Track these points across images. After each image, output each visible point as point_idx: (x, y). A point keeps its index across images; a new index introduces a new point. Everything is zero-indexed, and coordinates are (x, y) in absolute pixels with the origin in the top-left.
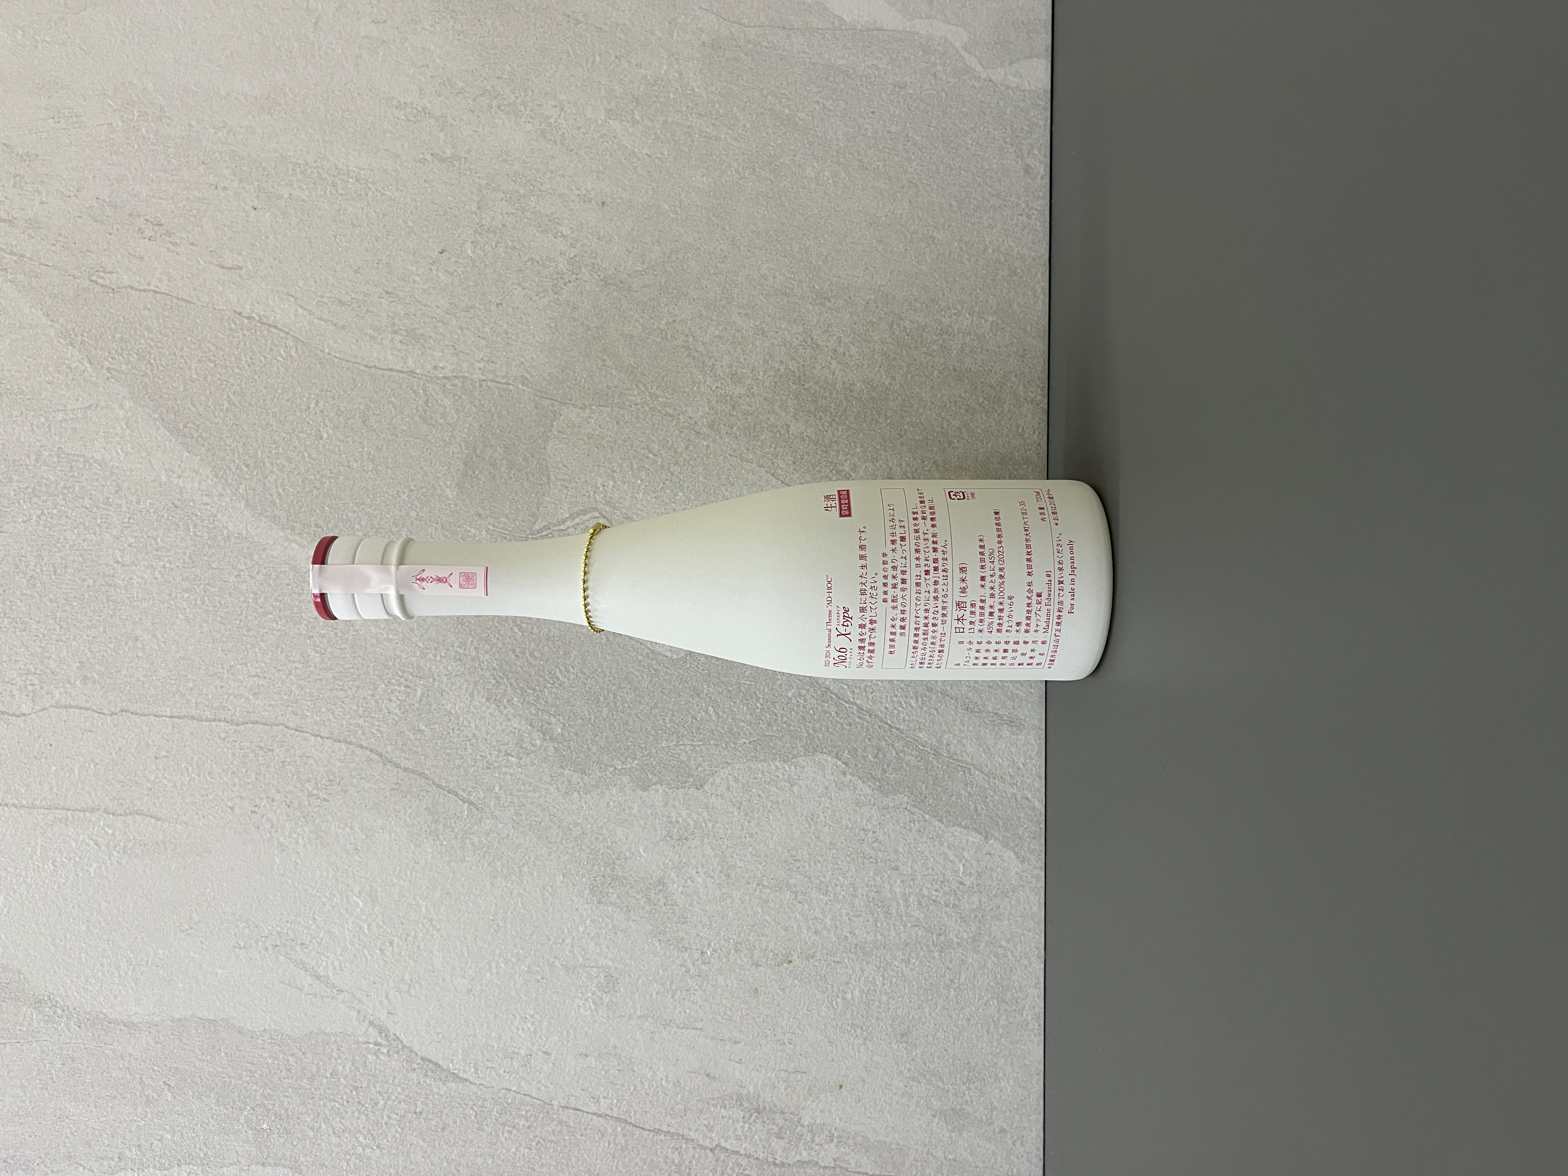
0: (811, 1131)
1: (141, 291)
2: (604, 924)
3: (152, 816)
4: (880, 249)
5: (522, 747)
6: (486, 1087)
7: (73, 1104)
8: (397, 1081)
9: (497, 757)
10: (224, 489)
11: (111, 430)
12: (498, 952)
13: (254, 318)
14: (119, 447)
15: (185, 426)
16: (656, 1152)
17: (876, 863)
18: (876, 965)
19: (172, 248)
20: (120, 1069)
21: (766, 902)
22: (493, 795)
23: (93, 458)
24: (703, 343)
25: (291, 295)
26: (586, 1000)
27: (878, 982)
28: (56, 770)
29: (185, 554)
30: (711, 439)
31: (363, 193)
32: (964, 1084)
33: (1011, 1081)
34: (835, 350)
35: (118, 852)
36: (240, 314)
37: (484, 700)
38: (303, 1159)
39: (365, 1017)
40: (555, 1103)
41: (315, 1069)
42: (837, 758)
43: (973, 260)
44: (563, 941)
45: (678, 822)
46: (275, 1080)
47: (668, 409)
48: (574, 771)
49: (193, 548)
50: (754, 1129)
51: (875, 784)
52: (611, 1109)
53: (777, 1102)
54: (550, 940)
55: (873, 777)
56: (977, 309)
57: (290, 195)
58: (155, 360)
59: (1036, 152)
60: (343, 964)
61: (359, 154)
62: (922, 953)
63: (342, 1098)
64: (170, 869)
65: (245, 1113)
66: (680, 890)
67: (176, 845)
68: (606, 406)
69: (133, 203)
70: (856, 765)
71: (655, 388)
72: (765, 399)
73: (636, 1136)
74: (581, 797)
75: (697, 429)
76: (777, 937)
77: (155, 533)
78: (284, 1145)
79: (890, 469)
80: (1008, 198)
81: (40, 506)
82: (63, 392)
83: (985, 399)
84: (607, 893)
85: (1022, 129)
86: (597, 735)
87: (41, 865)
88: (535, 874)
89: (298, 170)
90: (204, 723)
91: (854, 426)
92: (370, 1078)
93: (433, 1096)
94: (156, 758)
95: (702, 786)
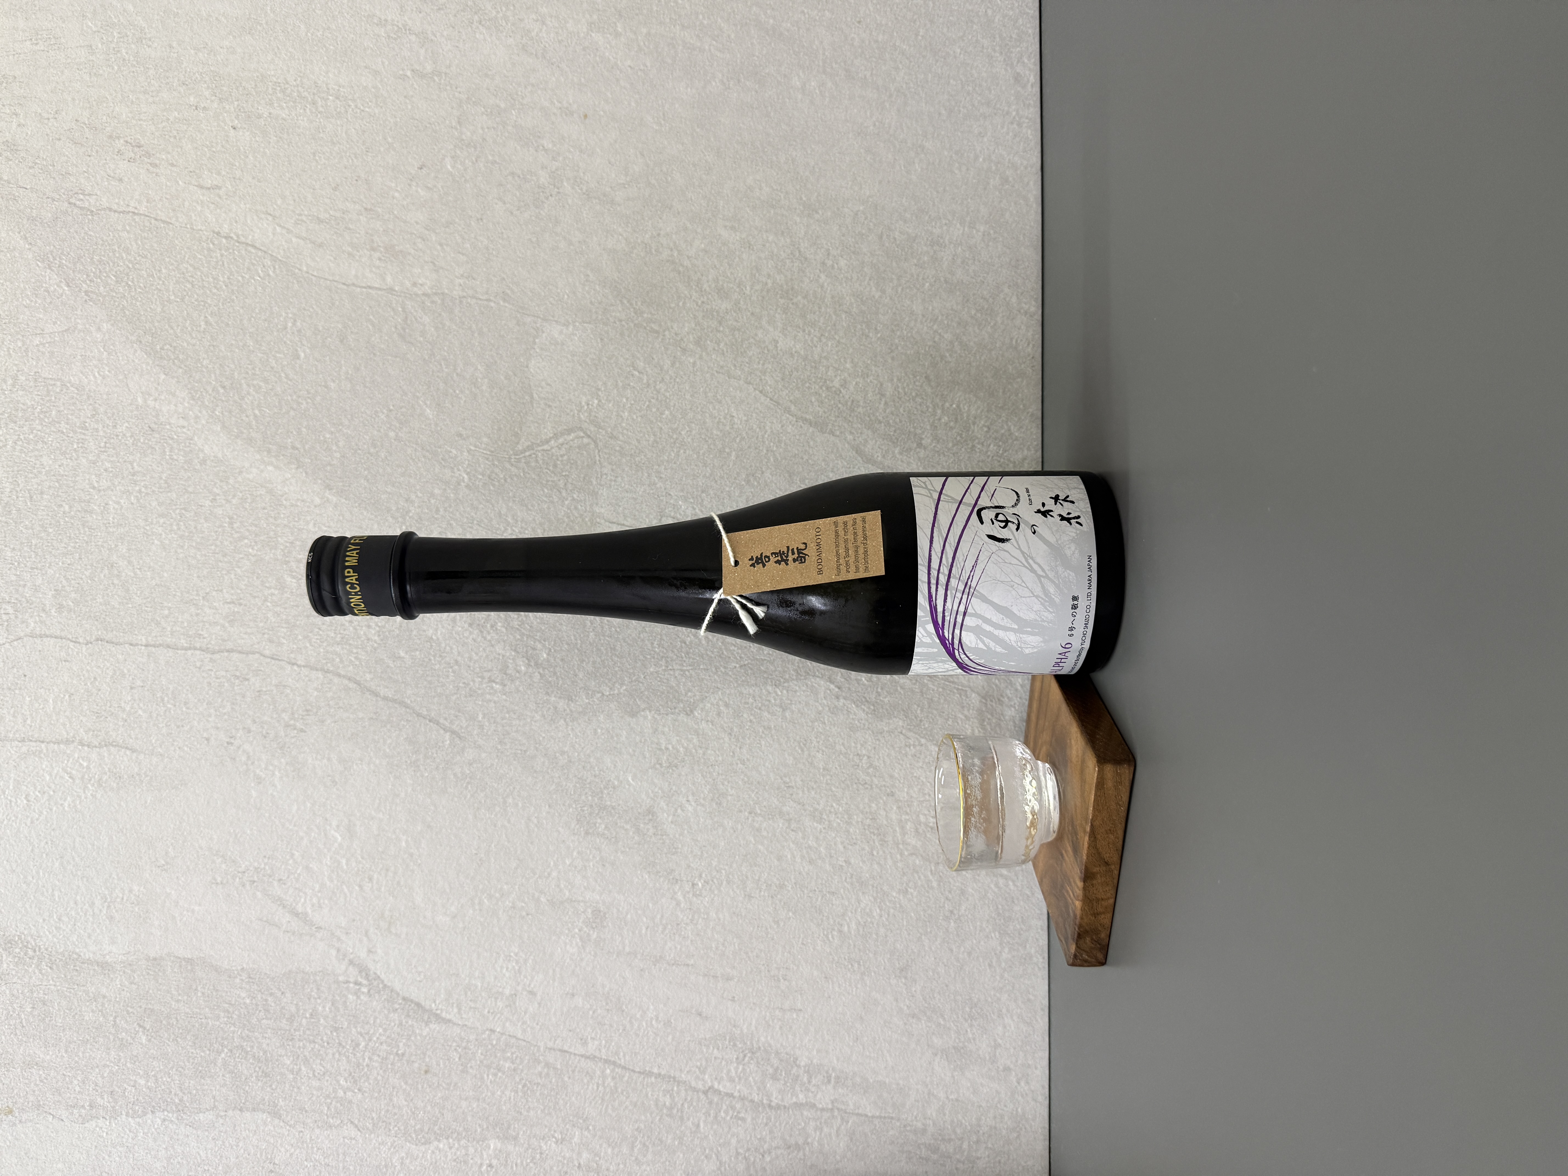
0: (808, 1072)
1: (120, 212)
2: (591, 857)
3: (127, 748)
4: (868, 159)
5: (505, 674)
6: (471, 1028)
7: (43, 1049)
8: (378, 1021)
9: (481, 683)
10: (200, 412)
11: (88, 353)
12: (481, 887)
13: (232, 238)
14: (96, 370)
15: (162, 349)
16: (647, 1095)
17: (872, 788)
18: (873, 896)
19: (151, 169)
20: (93, 1011)
21: (759, 830)
22: (476, 723)
23: (70, 382)
24: (688, 257)
25: (270, 214)
26: (573, 937)
27: (875, 914)
28: (30, 701)
29: (161, 478)
30: (697, 356)
31: (343, 110)
32: (966, 1020)
33: (1015, 1018)
34: (823, 263)
35: (93, 785)
36: (218, 233)
37: (466, 626)
38: (281, 1103)
39: (345, 955)
40: (542, 1044)
41: (293, 1009)
42: (831, 682)
43: (964, 168)
44: (549, 874)
45: (667, 749)
46: (254, 1021)
47: (653, 325)
48: (560, 698)
49: (169, 472)
50: (748, 1070)
51: (869, 708)
52: (600, 1050)
53: (772, 1042)
54: (535, 874)
55: (867, 701)
56: (968, 219)
57: (270, 114)
58: (133, 282)
59: (1026, 61)
60: (322, 901)
61: (340, 72)
62: (920, 883)
63: (322, 1040)
64: (146, 802)
65: (223, 1055)
66: (670, 819)
67: (151, 778)
68: (590, 323)
69: (112, 125)
70: (849, 689)
71: (639, 303)
72: (752, 314)
73: (626, 1078)
74: (567, 725)
75: (683, 345)
76: (771, 867)
77: (131, 458)
78: (262, 1089)
79: (882, 385)
80: (998, 106)
81: (15, 431)
82: (41, 316)
83: (977, 311)
84: (595, 824)
85: (1011, 37)
86: (583, 661)
87: (13, 799)
88: (520, 805)
89: (279, 88)
90: (179, 652)
91: (843, 341)
92: (351, 1018)
93: (416, 1037)
94: (132, 688)
95: (692, 711)
